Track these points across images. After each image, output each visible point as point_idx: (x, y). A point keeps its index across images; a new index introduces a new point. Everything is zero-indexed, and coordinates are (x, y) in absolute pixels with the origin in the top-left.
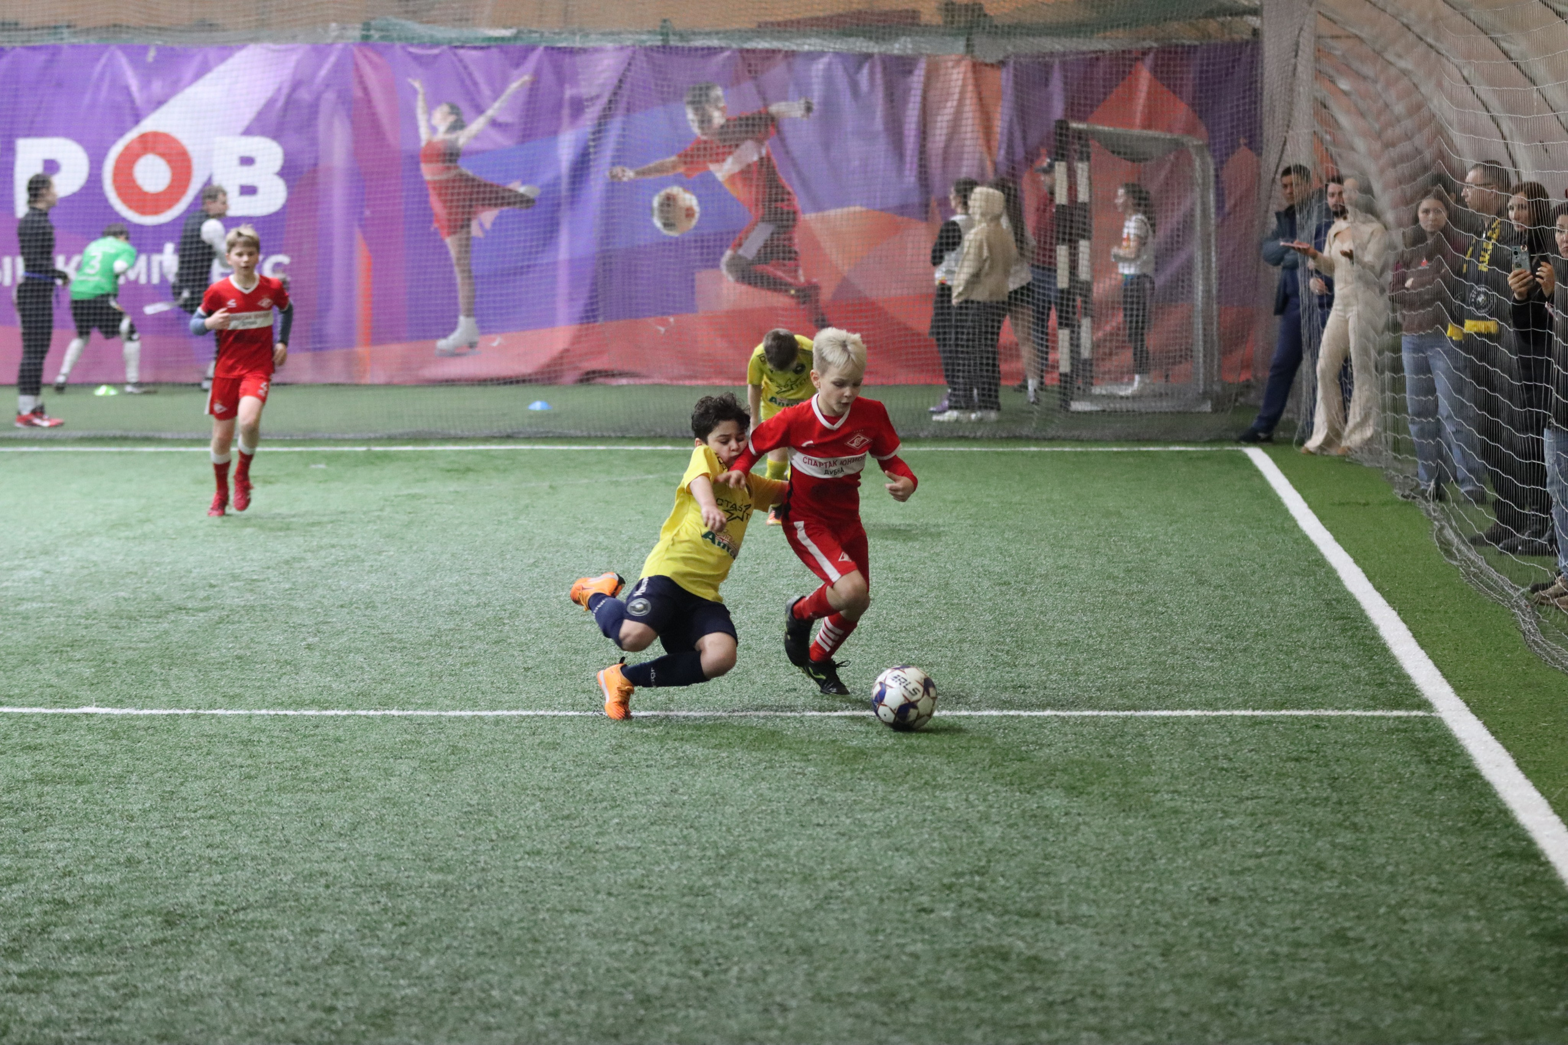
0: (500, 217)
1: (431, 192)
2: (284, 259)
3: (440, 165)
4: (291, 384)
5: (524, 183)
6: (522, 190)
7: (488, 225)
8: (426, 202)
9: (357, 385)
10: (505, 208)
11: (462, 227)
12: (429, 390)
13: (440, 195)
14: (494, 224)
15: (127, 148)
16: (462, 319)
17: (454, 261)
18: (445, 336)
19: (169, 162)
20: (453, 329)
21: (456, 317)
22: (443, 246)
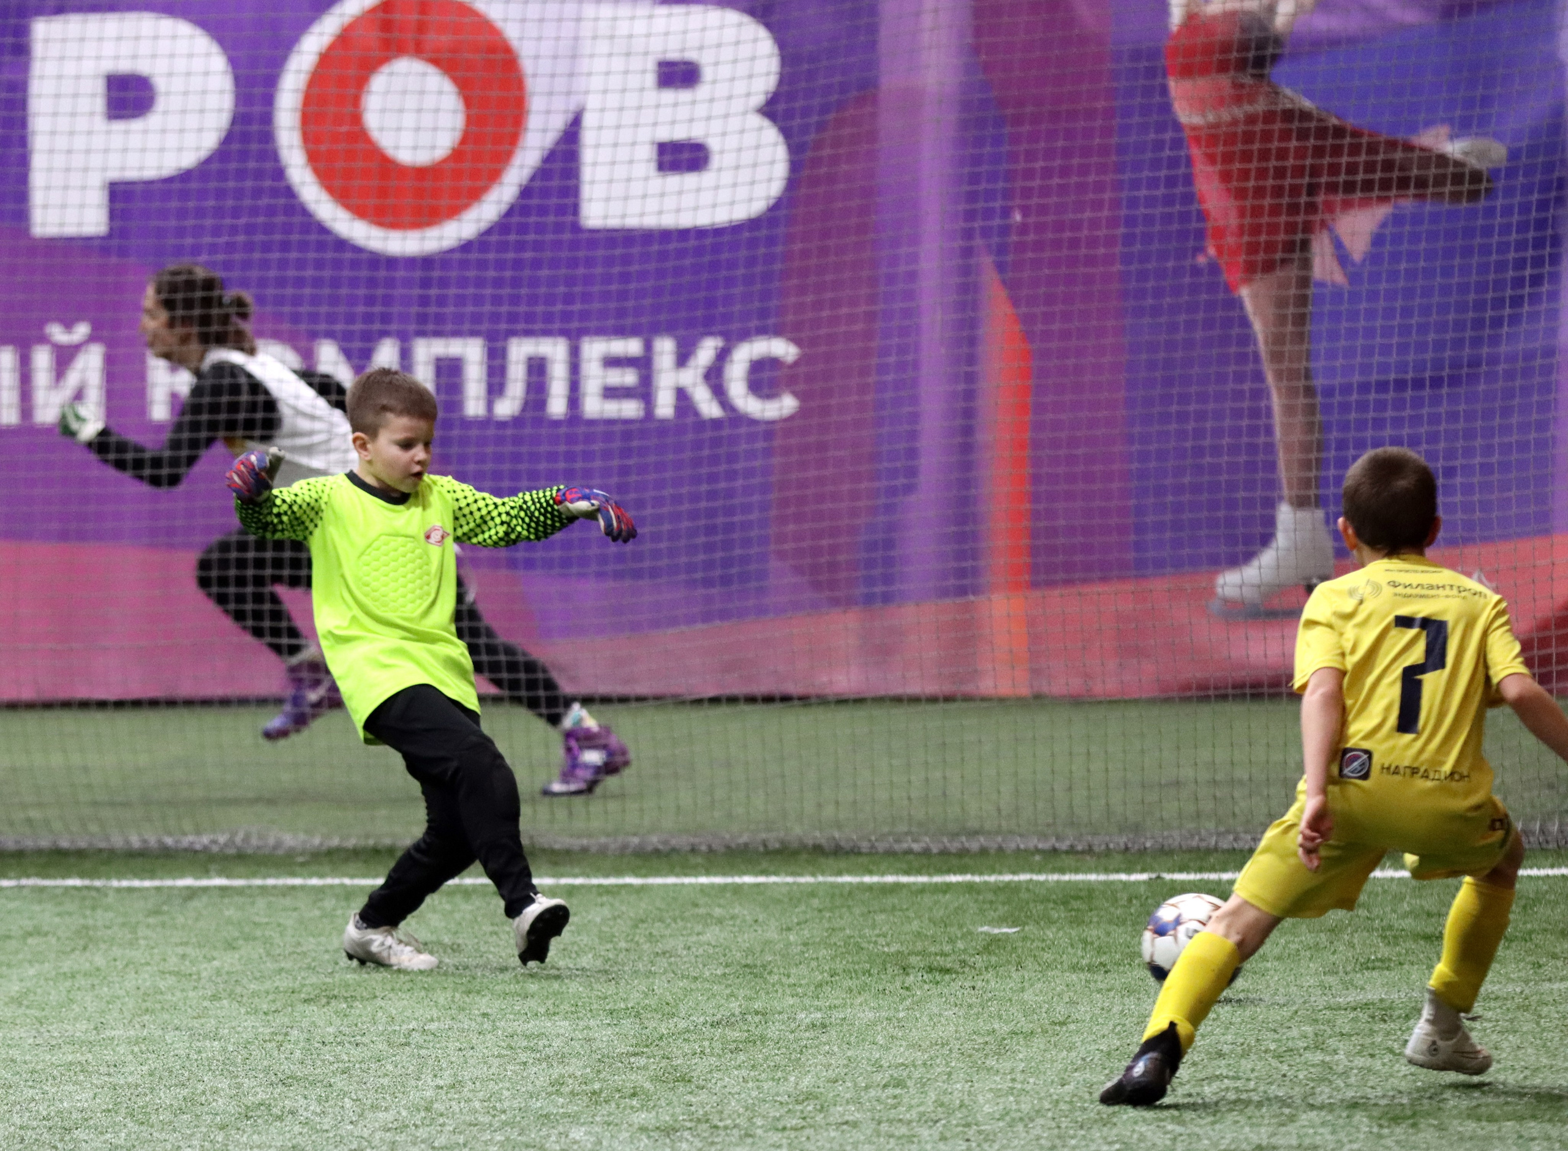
0: (1397, 219)
1: (1196, 152)
2: (782, 349)
3: (1225, 81)
4: (804, 700)
5: (1462, 127)
6: (1455, 149)
7: (1358, 247)
8: (1188, 198)
9: (968, 698)
10: (1408, 204)
11: (1289, 247)
12: (1206, 711)
13: (1226, 177)
14: (1378, 240)
15: (344, 39)
16: (1285, 514)
17: (1262, 347)
18: (1236, 560)
19: (464, 86)
20: (1266, 539)
21: (1270, 504)
22: (1235, 304)
